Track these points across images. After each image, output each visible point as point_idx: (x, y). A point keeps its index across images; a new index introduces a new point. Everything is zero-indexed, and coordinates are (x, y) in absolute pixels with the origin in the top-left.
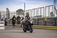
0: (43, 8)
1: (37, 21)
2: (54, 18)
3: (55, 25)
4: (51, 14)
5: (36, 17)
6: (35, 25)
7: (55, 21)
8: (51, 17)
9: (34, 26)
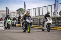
0: (45, 8)
1: (38, 21)
2: (57, 18)
3: (58, 25)
4: (53, 13)
5: (37, 16)
6: (37, 25)
7: (58, 21)
8: (54, 17)
9: (36, 27)
